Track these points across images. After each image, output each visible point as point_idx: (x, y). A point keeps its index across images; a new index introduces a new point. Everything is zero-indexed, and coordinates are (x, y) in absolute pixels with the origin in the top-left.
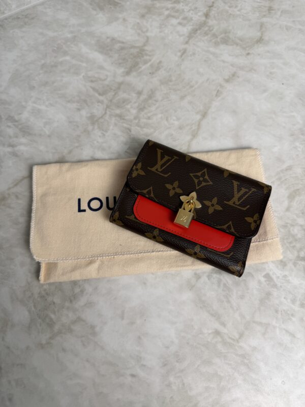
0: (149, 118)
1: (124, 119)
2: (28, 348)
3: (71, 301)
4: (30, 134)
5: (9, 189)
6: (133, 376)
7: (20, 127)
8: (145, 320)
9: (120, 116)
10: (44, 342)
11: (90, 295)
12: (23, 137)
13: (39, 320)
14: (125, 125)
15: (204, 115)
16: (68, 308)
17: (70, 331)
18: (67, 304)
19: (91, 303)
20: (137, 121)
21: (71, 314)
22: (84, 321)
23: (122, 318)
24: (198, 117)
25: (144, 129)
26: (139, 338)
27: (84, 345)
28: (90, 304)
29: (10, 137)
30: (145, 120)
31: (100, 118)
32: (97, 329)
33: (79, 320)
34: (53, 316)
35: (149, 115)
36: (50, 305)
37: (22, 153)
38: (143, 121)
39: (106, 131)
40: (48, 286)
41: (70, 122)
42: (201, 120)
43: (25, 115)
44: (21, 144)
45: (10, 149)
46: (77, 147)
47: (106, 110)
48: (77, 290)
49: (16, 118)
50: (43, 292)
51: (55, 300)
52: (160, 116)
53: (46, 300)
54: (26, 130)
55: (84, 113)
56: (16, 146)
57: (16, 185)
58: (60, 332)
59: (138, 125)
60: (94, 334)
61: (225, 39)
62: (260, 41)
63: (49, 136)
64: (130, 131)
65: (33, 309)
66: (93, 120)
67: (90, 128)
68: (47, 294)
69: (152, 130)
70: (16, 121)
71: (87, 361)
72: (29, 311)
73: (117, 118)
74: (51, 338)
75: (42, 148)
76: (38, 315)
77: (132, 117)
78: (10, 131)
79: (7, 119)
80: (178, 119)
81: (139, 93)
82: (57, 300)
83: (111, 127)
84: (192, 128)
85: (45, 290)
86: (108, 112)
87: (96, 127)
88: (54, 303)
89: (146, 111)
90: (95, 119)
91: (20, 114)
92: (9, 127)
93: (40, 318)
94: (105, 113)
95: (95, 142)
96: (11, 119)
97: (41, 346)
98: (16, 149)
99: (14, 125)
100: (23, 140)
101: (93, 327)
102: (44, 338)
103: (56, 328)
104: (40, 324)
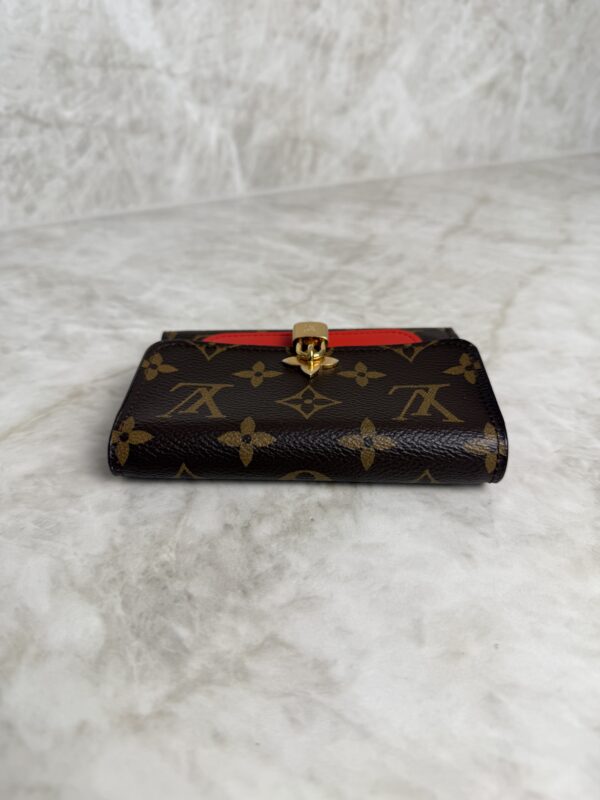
0: (397, 305)
1: (347, 305)
2: (82, 728)
3: (245, 593)
4: (156, 316)
5: (95, 381)
7: (136, 307)
8: (496, 646)
10: (145, 708)
11: (305, 578)
12: (141, 318)
13: (136, 644)
14: (351, 311)
16: (235, 612)
17: (242, 674)
18: (232, 600)
19: (309, 598)
20: (373, 308)
21: (244, 629)
22: (289, 647)
26: (491, 698)
27: (293, 721)
28: (305, 602)
30: (390, 307)
31: (299, 303)
32: (339, 671)
33: (273, 642)
34: (183, 632)
35: (396, 302)
36: (176, 601)
38: (387, 307)
40: (173, 555)
41: (240, 306)
42: (504, 309)
43: (148, 296)
44: (134, 326)
47: (310, 296)
48: (264, 565)
49: (130, 298)
50: (156, 570)
51: (193, 590)
52: (418, 303)
53: (165, 588)
54: (147, 312)
55: (267, 297)
56: (123, 328)
58: (205, 679)
59: (377, 312)
60: (329, 685)
61: (509, 238)
62: (568, 241)
65: (119, 611)
66: (286, 304)
68: (169, 574)
70: (129, 302)
71: (312, 778)
72: (105, 617)
73: (334, 304)
74: (171, 697)
76: (133, 627)
77: (363, 304)
78: (115, 312)
79: (109, 298)
80: (457, 307)
81: (371, 282)
82: (199, 588)
84: (489, 317)
85: (163, 565)
86: (315, 298)
88: (190, 597)
89: (389, 298)
90: (291, 304)
91: (138, 295)
92: (112, 307)
93: (138, 636)
94: (310, 299)
96: (117, 298)
97: (134, 723)
98: (123, 331)
99: (124, 305)
100: (140, 322)
101: (321, 666)
102: (145, 698)
103: (194, 665)
104: (139, 655)
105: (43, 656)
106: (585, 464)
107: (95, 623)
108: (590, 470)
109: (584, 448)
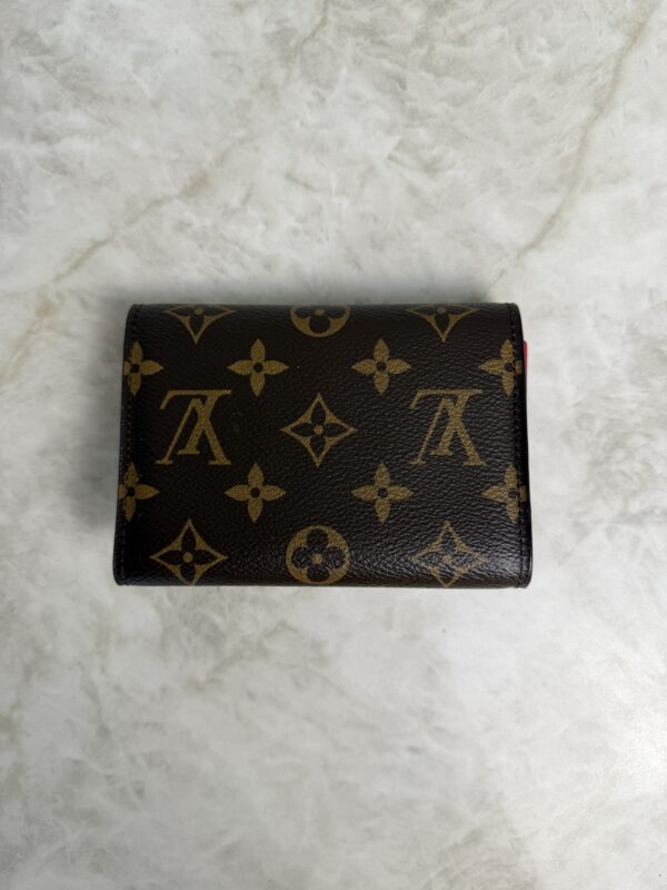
0: (462, 40)
1: (381, 43)
2: (164, 690)
4: (96, 98)
5: (59, 278)
6: (414, 750)
7: (60, 70)
8: (444, 631)
9: (372, 33)
10: (202, 678)
12: (75, 106)
13: (186, 630)
14: (387, 65)
15: (636, 34)
16: (254, 602)
17: (263, 652)
20: (422, 51)
21: (261, 615)
22: (295, 630)
23: (389, 625)
24: (617, 40)
25: (448, 80)
27: (297, 684)
29: (36, 107)
30: (449, 49)
31: (305, 41)
32: (329, 650)
33: (283, 626)
34: (218, 620)
35: (463, 28)
37: (81, 164)
38: (445, 49)
39: (328, 86)
41: (215, 54)
42: (626, 50)
43: (71, 29)
44: (73, 132)
45: (40, 150)
46: (242, 141)
47: (325, 10)
49: (45, 37)
52: (497, 32)
54: (81, 84)
55: (255, 19)
56: (59, 139)
57: (76, 267)
58: (238, 656)
59: (427, 65)
60: (322, 660)
63: (155, 105)
64: (404, 87)
66: (286, 44)
67: (279, 75)
69: (471, 84)
70: (47, 51)
71: (308, 718)
72: (158, 608)
73: (360, 39)
74: (217, 669)
75: (137, 145)
76: (180, 616)
77: (409, 38)
78: (34, 88)
79: (15, 43)
80: (554, 46)
83: (344, 71)
84: (595, 80)
86: (331, 18)
87: (297, 72)
89: (451, 14)
90: (293, 43)
91: (55, 23)
92: (27, 70)
93: (185, 623)
94: (324, 21)
95: (297, 125)
96: (26, 40)
97: (195, 687)
98: (61, 147)
99: (42, 64)
100: (78, 118)
101: (317, 645)
102: (201, 670)
103: (229, 647)
104: (189, 639)
105: (122, 641)
106: (598, 425)
107: (151, 613)
108: (599, 435)
109: (607, 399)
